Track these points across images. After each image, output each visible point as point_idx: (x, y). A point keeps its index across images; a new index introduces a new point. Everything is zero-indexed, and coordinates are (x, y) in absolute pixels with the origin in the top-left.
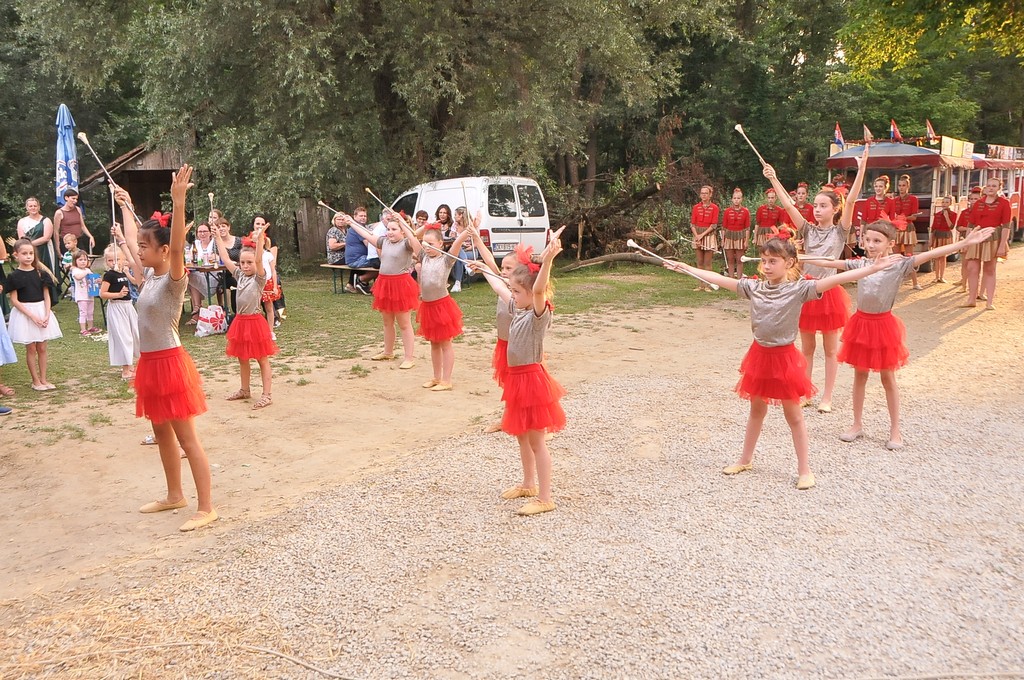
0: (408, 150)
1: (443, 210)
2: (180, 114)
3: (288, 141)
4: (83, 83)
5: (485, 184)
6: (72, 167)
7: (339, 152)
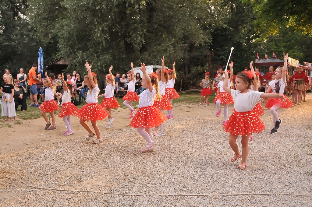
0: (131, 58)
1: (138, 74)
2: (67, 48)
3: (97, 55)
4: (43, 40)
5: (152, 67)
6: (42, 65)
7: (111, 58)
